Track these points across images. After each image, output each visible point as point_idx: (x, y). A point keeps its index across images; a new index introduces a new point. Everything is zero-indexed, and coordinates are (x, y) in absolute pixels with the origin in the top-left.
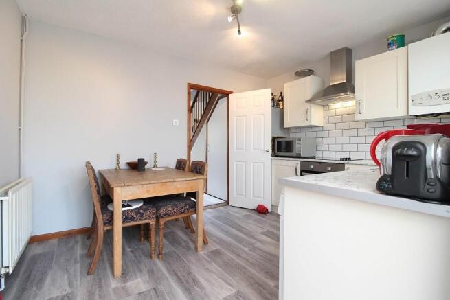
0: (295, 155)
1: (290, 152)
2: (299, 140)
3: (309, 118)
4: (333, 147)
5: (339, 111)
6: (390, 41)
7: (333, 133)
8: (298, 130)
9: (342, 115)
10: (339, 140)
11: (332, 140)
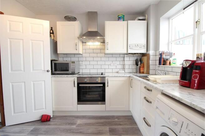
0: (71, 73)
1: (68, 70)
2: (74, 62)
3: (78, 49)
4: (88, 67)
5: (91, 47)
6: (120, 16)
7: (88, 59)
8: (66, 56)
9: (93, 49)
10: (92, 63)
11: (88, 63)
